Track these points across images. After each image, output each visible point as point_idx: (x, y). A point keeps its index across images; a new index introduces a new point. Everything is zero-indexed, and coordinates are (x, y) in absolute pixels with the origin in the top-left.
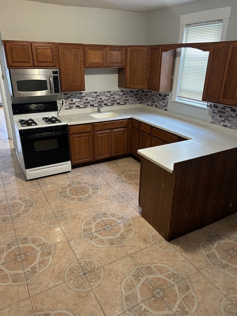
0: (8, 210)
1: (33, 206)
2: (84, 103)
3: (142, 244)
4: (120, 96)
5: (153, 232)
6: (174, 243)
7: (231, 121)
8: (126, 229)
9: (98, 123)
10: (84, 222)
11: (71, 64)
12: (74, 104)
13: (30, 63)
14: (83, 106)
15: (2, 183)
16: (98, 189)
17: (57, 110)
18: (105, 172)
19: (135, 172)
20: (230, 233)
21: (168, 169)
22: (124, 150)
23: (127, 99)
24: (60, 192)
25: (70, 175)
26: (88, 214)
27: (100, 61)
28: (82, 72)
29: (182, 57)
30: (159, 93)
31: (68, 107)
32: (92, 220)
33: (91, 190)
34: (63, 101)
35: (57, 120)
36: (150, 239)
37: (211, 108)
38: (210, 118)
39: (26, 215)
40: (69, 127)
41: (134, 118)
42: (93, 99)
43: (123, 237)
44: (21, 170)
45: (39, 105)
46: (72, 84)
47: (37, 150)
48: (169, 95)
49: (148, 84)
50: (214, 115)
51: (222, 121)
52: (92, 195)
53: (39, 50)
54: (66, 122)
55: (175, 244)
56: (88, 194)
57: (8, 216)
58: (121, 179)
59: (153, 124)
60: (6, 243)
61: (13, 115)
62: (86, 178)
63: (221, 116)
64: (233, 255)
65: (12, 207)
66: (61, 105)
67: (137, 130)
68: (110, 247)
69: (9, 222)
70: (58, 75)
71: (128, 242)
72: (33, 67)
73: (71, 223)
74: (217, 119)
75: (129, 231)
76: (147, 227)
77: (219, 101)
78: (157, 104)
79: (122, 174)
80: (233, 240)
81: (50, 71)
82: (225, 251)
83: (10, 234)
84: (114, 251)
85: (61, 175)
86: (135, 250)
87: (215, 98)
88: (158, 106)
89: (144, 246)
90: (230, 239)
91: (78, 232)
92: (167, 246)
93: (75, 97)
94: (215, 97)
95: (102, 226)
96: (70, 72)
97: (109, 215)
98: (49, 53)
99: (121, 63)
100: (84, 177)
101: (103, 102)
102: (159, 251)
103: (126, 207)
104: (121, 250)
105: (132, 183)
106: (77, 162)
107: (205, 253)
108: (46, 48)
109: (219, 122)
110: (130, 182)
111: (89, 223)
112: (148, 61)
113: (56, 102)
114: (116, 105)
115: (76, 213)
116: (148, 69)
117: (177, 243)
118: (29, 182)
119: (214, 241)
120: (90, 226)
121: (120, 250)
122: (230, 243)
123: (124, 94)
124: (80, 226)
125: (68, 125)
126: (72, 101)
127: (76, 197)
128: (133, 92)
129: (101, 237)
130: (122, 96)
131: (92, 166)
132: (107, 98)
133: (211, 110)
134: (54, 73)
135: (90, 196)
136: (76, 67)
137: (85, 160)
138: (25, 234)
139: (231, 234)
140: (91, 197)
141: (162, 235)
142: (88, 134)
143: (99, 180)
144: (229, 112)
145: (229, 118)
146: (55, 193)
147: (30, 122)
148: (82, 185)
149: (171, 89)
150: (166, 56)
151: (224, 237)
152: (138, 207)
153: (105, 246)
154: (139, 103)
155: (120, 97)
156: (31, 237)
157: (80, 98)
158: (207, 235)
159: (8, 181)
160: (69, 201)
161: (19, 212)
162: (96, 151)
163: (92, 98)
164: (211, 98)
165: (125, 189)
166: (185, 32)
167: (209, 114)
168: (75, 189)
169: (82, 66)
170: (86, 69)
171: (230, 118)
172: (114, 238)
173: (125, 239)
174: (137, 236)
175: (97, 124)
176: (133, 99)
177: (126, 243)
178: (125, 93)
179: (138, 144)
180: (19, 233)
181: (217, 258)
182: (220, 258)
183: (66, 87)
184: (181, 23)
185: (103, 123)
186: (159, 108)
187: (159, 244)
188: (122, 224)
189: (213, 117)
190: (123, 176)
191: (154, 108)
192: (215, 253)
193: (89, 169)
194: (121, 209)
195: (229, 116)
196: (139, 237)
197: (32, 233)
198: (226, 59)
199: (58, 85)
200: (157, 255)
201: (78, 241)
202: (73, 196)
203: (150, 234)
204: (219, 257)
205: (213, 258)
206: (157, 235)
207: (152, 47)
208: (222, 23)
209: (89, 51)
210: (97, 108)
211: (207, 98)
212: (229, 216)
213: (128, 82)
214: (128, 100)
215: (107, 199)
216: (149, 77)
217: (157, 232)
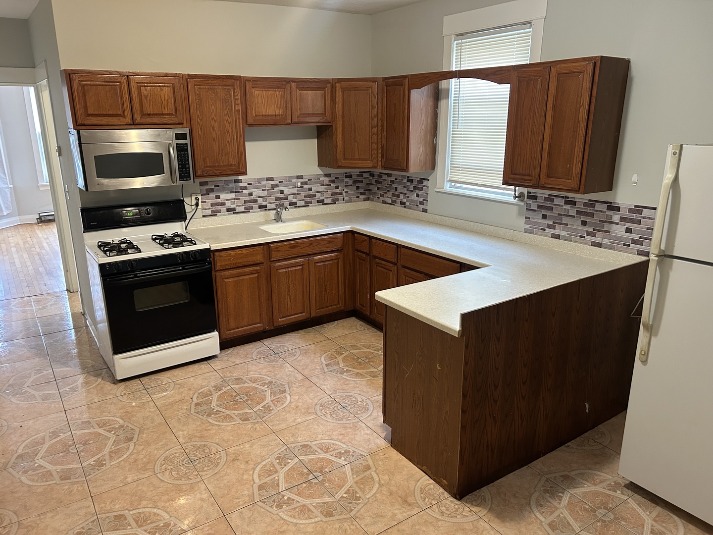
0: (72, 453)
1: (135, 440)
2: (245, 202)
3: (400, 509)
4: (324, 185)
5: (421, 481)
6: (471, 503)
7: (567, 225)
8: (359, 478)
9: (279, 244)
10: (258, 468)
11: (215, 119)
12: (224, 204)
13: (124, 116)
14: (242, 209)
15: (55, 392)
16: (285, 391)
17: (184, 219)
18: (298, 353)
19: (366, 350)
20: (593, 472)
21: (447, 328)
22: (339, 301)
23: (338, 191)
24: (196, 405)
25: (216, 364)
26: (266, 449)
27: (279, 112)
28: (241, 135)
29: (453, 99)
30: (408, 177)
31: (209, 212)
32: (278, 463)
33: (268, 394)
34: (197, 199)
35: (186, 240)
36: (417, 498)
37: (522, 201)
38: (521, 223)
39: (117, 461)
40: (214, 254)
41: (358, 229)
42: (265, 193)
43: (353, 497)
44: (101, 359)
45: (143, 209)
46: (217, 161)
47: (139, 309)
48: (428, 180)
49: (382, 158)
50: (530, 214)
51: (549, 226)
52: (272, 405)
53: (146, 90)
54: (208, 244)
55: (474, 503)
56: (262, 404)
57: (75, 466)
58: (336, 367)
59: (400, 241)
60: (72, 531)
61: (84, 232)
62: (254, 368)
63: (544, 217)
64: (606, 520)
65: (84, 445)
66: (193, 207)
67: (364, 255)
68: (325, 522)
69: (77, 480)
70: (188, 141)
71: (365, 507)
72: (131, 125)
73: (228, 472)
74: (536, 223)
75: (364, 482)
76: (405, 469)
77: (541, 182)
78: (405, 200)
79: (337, 356)
80: (601, 485)
81: (169, 134)
82: (588, 511)
83: (80, 508)
84: (335, 529)
85: (196, 366)
86: (385, 525)
87: (531, 178)
88: (408, 204)
89: (404, 514)
90: (595, 485)
91: (246, 492)
92: (457, 510)
93: (224, 190)
94: (529, 175)
95: (302, 474)
96: (214, 136)
97: (316, 449)
98: (166, 96)
99: (323, 114)
100: (249, 367)
101: (287, 198)
102: (440, 523)
103: (355, 427)
104: (352, 527)
105: (361, 375)
106: (231, 334)
107: (543, 520)
108: (160, 86)
109: (541, 229)
110: (357, 371)
111: (271, 471)
112: (381, 109)
113: (183, 200)
114: (315, 206)
115: (238, 450)
116: (382, 126)
117: (479, 501)
118: (123, 385)
119: (561, 490)
120: (273, 477)
121: (348, 527)
122: (597, 494)
123: (333, 182)
124: (251, 479)
125: (212, 249)
126: (218, 197)
127: (236, 412)
128: (351, 176)
129: (302, 501)
130: (327, 185)
131: (267, 342)
132: (295, 191)
133: (523, 204)
134: (178, 137)
135: (268, 409)
136: (227, 124)
137: (250, 329)
138: (117, 506)
139: (595, 472)
140: (270, 410)
141: (442, 486)
142: (258, 268)
143: (286, 372)
144: (562, 206)
145: (563, 219)
146: (185, 407)
147: (123, 246)
148: (246, 385)
149: (433, 167)
150: (419, 98)
151: (582, 481)
152: (381, 426)
153: (313, 521)
154: (365, 200)
155: (323, 188)
156: (134, 512)
157: (236, 192)
158: (544, 479)
159: (70, 387)
160: (219, 423)
161: (101, 454)
162: (274, 306)
163: (263, 190)
164: (522, 179)
165: (347, 388)
166: (455, 48)
167: (520, 214)
168: (231, 396)
169: (239, 123)
170: (247, 129)
171: (565, 220)
172: (332, 499)
173: (358, 502)
174: (384, 492)
175: (275, 245)
176: (352, 191)
177: (362, 510)
178: (334, 179)
179: (369, 286)
180: (103, 505)
181: (573, 530)
182: (580, 527)
183: (205, 167)
184: (445, 33)
185: (289, 242)
186: (410, 208)
187: (437, 507)
188: (348, 469)
189: (529, 218)
190: (340, 359)
191: (398, 208)
192: (565, 518)
193: (262, 349)
194: (343, 432)
195: (561, 215)
196: (391, 494)
197: (136, 503)
198: (546, 96)
199: (189, 164)
200: (436, 531)
201: (247, 513)
202: (228, 412)
203: (415, 486)
204: (576, 526)
205: (563, 531)
206: (432, 486)
207: (386, 81)
208: (530, 28)
209: (253, 90)
210: (275, 211)
211: (514, 179)
212: (586, 434)
213: (340, 156)
214: (341, 194)
215: (307, 412)
216: (384, 142)
217: (430, 479)
